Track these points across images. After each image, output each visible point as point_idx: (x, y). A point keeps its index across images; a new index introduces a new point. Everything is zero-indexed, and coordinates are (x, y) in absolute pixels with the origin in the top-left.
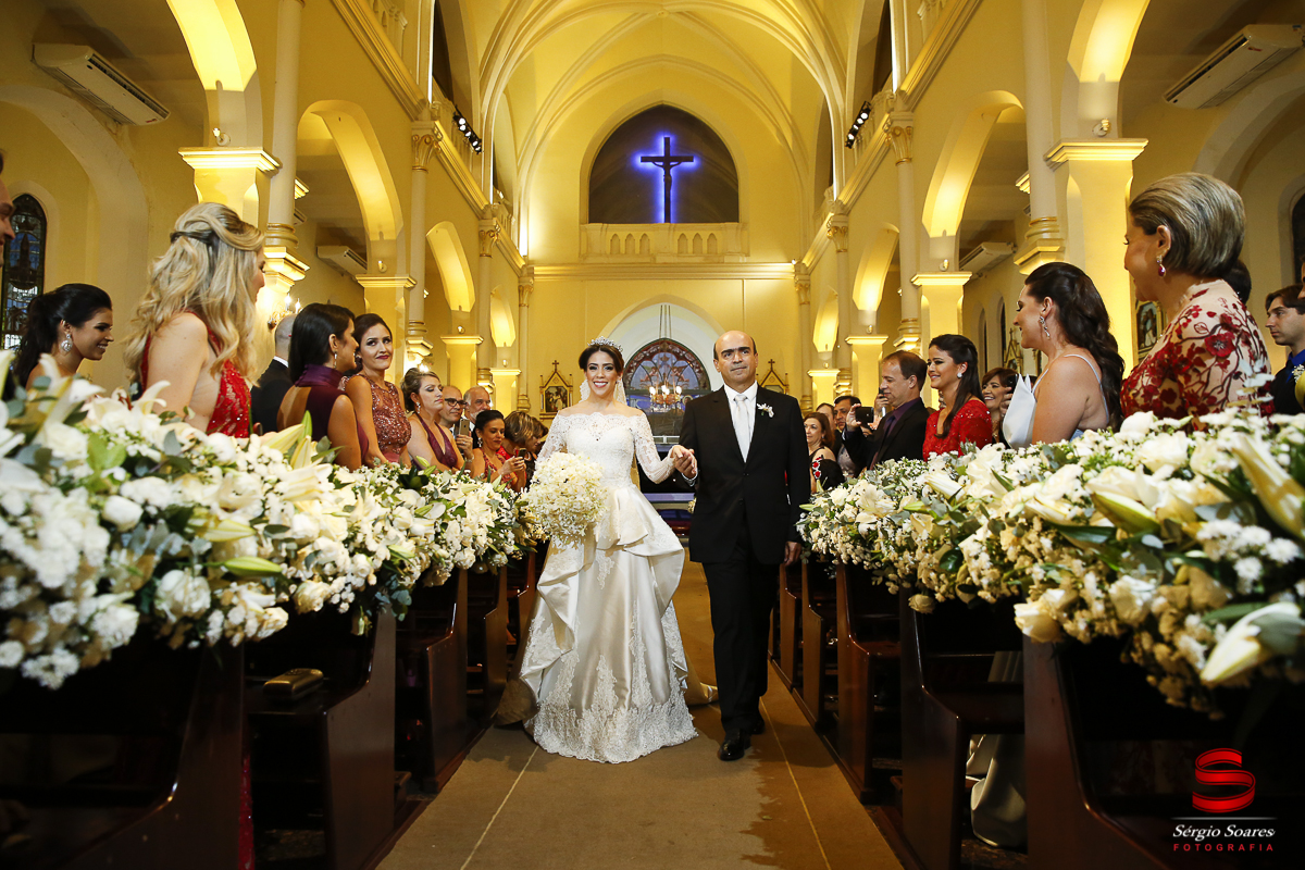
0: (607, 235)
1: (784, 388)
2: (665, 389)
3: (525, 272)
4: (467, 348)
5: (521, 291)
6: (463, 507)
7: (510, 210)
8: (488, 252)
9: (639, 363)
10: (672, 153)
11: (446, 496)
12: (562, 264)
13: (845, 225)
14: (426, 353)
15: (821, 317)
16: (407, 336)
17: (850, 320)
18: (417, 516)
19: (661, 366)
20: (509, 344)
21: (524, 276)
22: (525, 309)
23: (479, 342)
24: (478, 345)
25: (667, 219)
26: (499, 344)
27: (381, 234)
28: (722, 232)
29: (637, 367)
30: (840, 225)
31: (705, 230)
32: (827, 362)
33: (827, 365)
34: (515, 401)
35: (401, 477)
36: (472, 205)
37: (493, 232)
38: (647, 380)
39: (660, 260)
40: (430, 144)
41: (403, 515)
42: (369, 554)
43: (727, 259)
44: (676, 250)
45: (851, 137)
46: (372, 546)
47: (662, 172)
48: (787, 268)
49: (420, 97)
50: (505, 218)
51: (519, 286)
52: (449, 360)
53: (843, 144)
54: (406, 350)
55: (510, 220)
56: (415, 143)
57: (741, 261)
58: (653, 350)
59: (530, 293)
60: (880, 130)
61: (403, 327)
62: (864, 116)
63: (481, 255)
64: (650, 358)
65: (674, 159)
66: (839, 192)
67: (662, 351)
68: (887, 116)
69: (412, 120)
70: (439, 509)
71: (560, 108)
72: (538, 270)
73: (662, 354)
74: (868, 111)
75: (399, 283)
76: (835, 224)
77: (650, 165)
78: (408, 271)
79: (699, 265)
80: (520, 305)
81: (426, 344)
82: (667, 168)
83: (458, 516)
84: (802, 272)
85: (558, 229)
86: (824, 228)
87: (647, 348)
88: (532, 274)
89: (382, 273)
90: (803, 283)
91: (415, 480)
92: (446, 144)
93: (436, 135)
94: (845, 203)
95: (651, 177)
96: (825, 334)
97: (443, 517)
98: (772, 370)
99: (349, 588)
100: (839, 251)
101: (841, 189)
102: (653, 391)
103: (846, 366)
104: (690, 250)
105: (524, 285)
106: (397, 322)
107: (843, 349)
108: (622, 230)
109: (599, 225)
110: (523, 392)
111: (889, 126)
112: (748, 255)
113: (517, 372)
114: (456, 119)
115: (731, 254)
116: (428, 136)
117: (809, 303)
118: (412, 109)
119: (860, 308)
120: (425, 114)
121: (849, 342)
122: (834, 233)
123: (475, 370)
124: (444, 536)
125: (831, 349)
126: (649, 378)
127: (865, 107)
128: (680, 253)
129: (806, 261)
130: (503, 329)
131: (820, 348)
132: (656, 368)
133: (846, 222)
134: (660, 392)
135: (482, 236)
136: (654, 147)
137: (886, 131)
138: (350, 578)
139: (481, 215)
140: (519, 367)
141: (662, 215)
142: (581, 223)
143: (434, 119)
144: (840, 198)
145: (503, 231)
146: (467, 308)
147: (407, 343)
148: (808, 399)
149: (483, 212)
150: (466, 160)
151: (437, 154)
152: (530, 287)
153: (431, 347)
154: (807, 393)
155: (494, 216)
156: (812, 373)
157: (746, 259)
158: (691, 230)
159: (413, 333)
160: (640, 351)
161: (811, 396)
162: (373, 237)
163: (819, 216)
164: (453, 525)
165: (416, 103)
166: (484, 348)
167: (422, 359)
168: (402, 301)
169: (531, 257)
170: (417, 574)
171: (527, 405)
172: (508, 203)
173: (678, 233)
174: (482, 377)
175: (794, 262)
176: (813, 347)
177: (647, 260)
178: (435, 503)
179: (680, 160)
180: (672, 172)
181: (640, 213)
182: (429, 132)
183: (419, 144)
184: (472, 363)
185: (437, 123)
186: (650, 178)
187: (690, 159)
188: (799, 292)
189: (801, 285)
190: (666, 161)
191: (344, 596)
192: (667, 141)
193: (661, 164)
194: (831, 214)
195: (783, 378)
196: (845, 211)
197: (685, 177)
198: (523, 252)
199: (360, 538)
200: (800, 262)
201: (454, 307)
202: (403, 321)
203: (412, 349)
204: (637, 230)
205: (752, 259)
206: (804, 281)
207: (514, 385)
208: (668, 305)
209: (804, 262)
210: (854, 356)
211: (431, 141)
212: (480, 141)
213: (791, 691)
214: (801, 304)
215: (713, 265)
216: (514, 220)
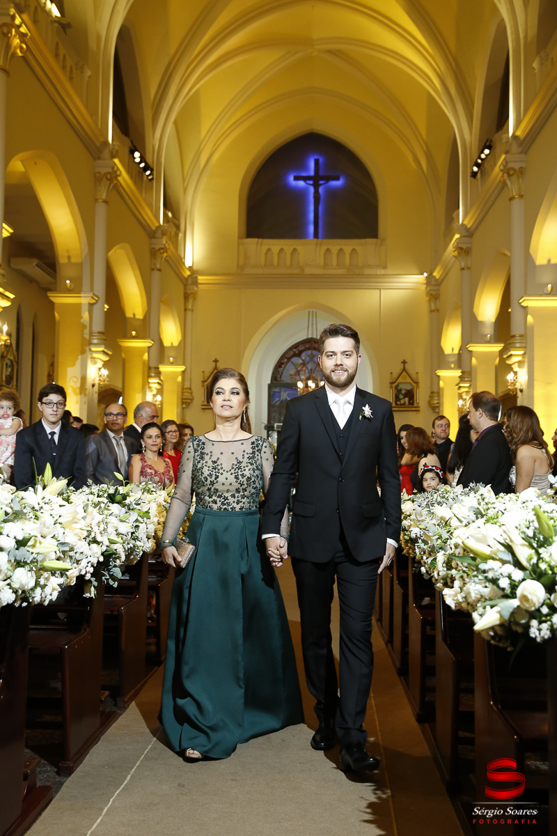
0: (261, 248)
1: (415, 385)
2: (311, 384)
3: (190, 281)
4: (141, 351)
5: (186, 297)
6: (147, 512)
7: (178, 227)
8: (158, 266)
9: (289, 359)
10: (322, 173)
11: (138, 507)
12: (223, 275)
13: (469, 246)
14: (106, 358)
15: (449, 323)
16: (90, 344)
17: (472, 331)
18: (122, 521)
19: (308, 363)
20: (176, 344)
21: (188, 284)
22: (189, 313)
23: (150, 345)
24: (149, 347)
25: (316, 235)
26: (167, 343)
27: (69, 258)
28: (362, 248)
29: (287, 363)
30: (464, 246)
31: (348, 245)
32: (452, 363)
33: (453, 366)
34: (180, 393)
35: (109, 495)
36: (144, 226)
37: (165, 249)
38: (295, 375)
39: (308, 271)
40: (111, 180)
41: (113, 521)
42: (98, 543)
43: (367, 271)
44: (322, 263)
45: (475, 169)
46: (99, 539)
47: (312, 190)
48: (418, 279)
49: (102, 140)
50: (173, 233)
51: (185, 293)
52: (124, 361)
53: (469, 174)
54: (89, 356)
55: (177, 235)
56: (98, 179)
57: (379, 273)
58: (301, 348)
59: (194, 299)
60: (497, 169)
61: (87, 336)
62: (487, 151)
63: (152, 270)
64: (299, 355)
65: (323, 178)
66: (463, 217)
67: (309, 349)
68: (503, 157)
69: (95, 159)
70: (134, 516)
71: (223, 134)
72: (201, 279)
73: (309, 352)
74: (489, 148)
75: (84, 300)
76: (460, 245)
77: (301, 183)
78: (92, 289)
79: (342, 276)
80: (186, 310)
81: (106, 351)
82: (316, 186)
83: (145, 519)
84: (433, 283)
85: (218, 244)
86: (451, 247)
87: (296, 346)
88: (195, 283)
89: (69, 291)
90: (434, 293)
91: (118, 498)
92: (124, 177)
93: (116, 172)
94: (469, 226)
95: (302, 194)
96: (452, 339)
97: (137, 521)
98: (404, 369)
99: (90, 565)
100: (462, 269)
101: (465, 216)
102: (300, 385)
103: (467, 369)
104: (335, 263)
105: (189, 292)
106: (83, 333)
107: (466, 355)
108: (275, 245)
109: (255, 240)
110: (187, 385)
111: (504, 167)
112: (385, 268)
113: (182, 368)
114: (132, 152)
115: (370, 267)
116: (109, 173)
117: (438, 310)
118: (95, 149)
119: (480, 318)
120: (106, 154)
121: (470, 349)
122: (459, 253)
123: (146, 369)
124: (137, 534)
125: (456, 351)
126: (298, 373)
127: (488, 144)
128: (326, 266)
129: (436, 274)
130: (171, 332)
131: (447, 351)
132: (304, 364)
133: (469, 243)
134: (307, 386)
135: (154, 253)
136: (305, 167)
137: (502, 171)
138: (89, 559)
139: (152, 234)
140: (184, 364)
141: (311, 229)
142: (240, 238)
143: (113, 157)
144: (465, 223)
145: (172, 247)
146: (140, 316)
147: (90, 350)
148: (435, 395)
149: (155, 232)
150: (140, 189)
151: (117, 188)
152: (195, 295)
153: (110, 353)
154: (435, 390)
155: (163, 234)
156: (441, 373)
157: (383, 272)
158: (335, 245)
159: (95, 341)
160: (290, 349)
161: (438, 393)
162: (62, 260)
163: (448, 235)
164: (142, 526)
165: (98, 145)
166: (154, 351)
167: (102, 363)
168: (86, 315)
169: (195, 268)
170: (123, 558)
171: (190, 397)
172: (176, 222)
173: (325, 248)
174: (153, 375)
175: (425, 275)
176: (441, 350)
177: (297, 271)
178: (131, 512)
179: (328, 179)
180: (321, 190)
181: (291, 228)
182: (110, 170)
183: (101, 180)
184: (144, 362)
185: (116, 161)
186: (300, 195)
187: (337, 179)
188: (429, 301)
189: (431, 295)
190: (316, 180)
191: (88, 569)
192: (317, 162)
193: (311, 182)
194: (457, 236)
195: (414, 376)
196: (469, 233)
197: (332, 193)
198: (188, 263)
199: (93, 535)
200: (430, 275)
201: (129, 314)
202: (87, 331)
203: (95, 355)
204: (287, 245)
205: (389, 271)
206: (434, 290)
207: (180, 379)
208: (315, 311)
209: (435, 274)
210: (474, 360)
211: (113, 176)
212: (152, 170)
213: (387, 645)
214: (432, 311)
215: (355, 277)
216: (181, 235)
